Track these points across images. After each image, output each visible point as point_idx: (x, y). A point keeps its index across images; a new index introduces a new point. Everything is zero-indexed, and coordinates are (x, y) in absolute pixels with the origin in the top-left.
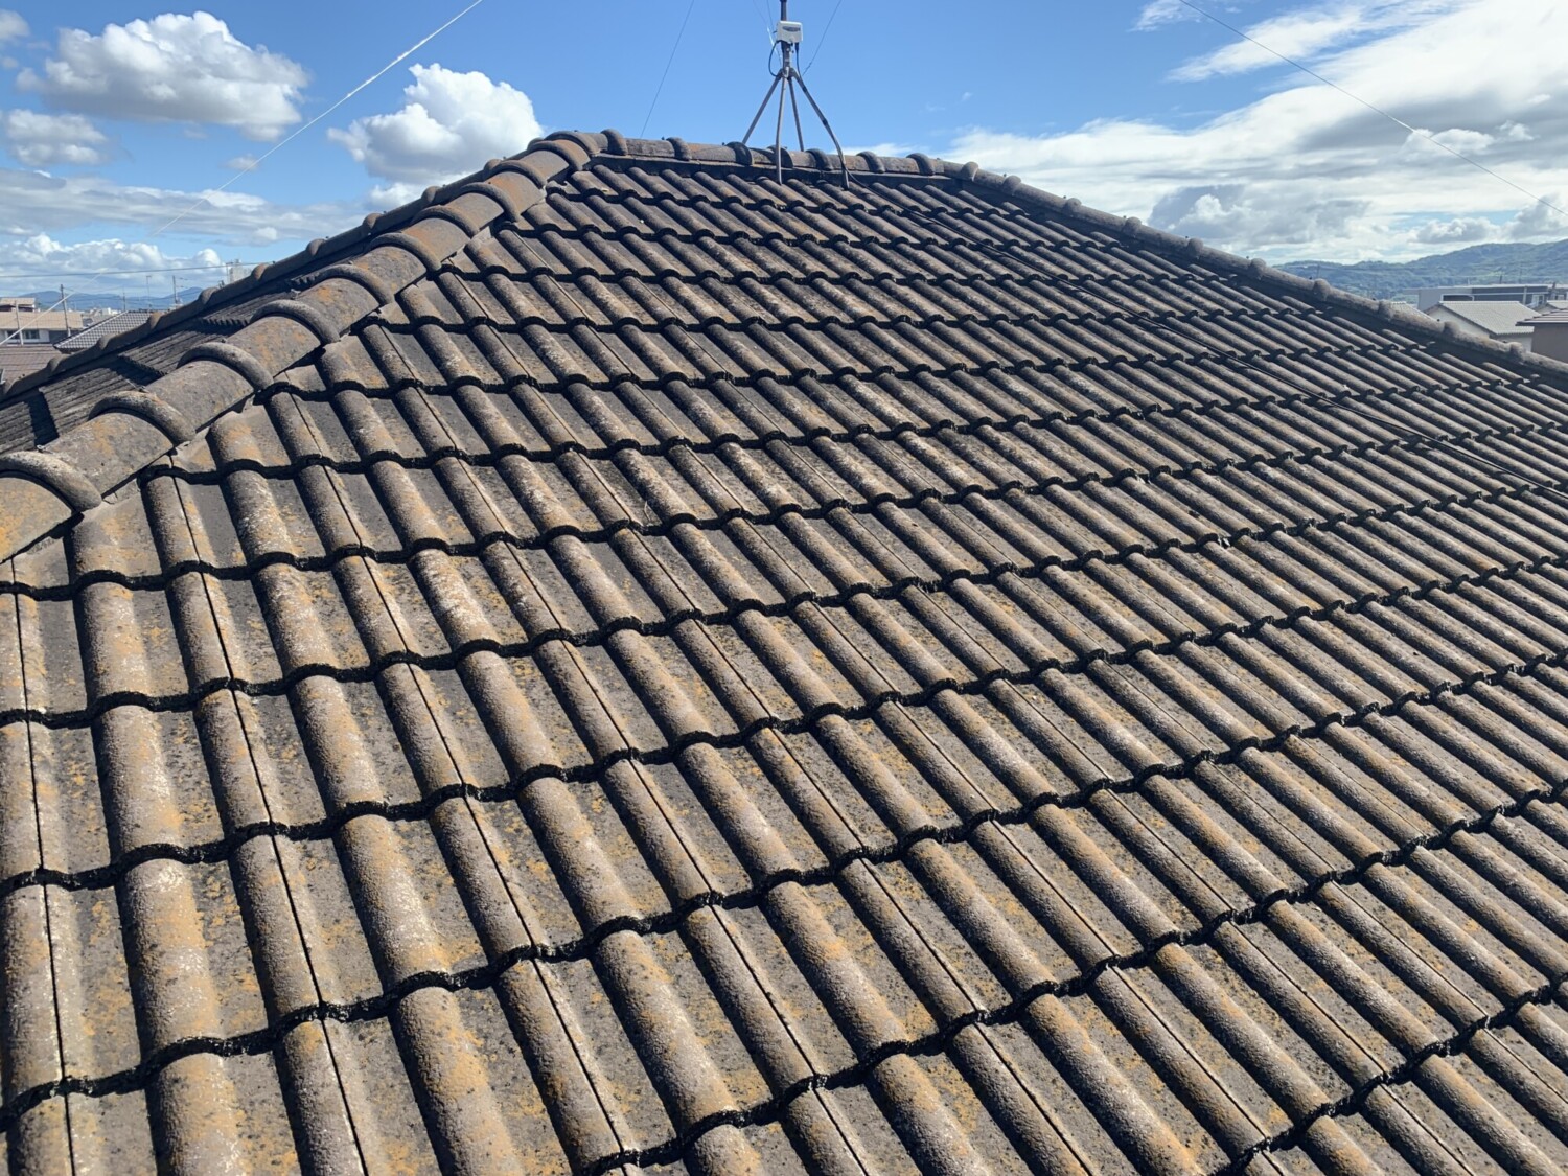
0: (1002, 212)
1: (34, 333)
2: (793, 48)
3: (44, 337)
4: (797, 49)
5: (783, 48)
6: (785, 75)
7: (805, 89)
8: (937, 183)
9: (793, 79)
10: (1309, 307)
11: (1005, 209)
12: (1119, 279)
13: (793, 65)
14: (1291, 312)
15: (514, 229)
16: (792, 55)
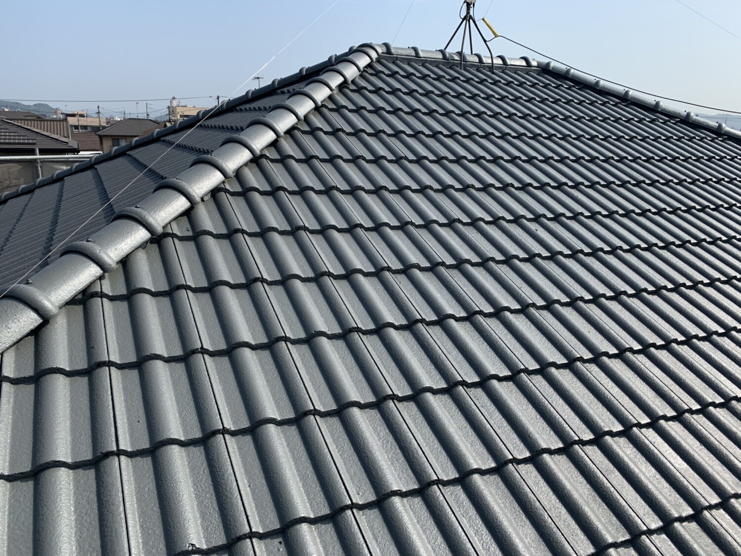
0: (565, 86)
1: (85, 127)
2: (472, 6)
3: (89, 129)
4: (474, 6)
5: (467, 5)
6: (468, 18)
7: (476, 25)
8: (534, 71)
9: (471, 20)
10: (715, 136)
11: (567, 84)
12: (622, 120)
13: (471, 14)
14: (706, 139)
15: (348, 88)
16: (471, 10)
